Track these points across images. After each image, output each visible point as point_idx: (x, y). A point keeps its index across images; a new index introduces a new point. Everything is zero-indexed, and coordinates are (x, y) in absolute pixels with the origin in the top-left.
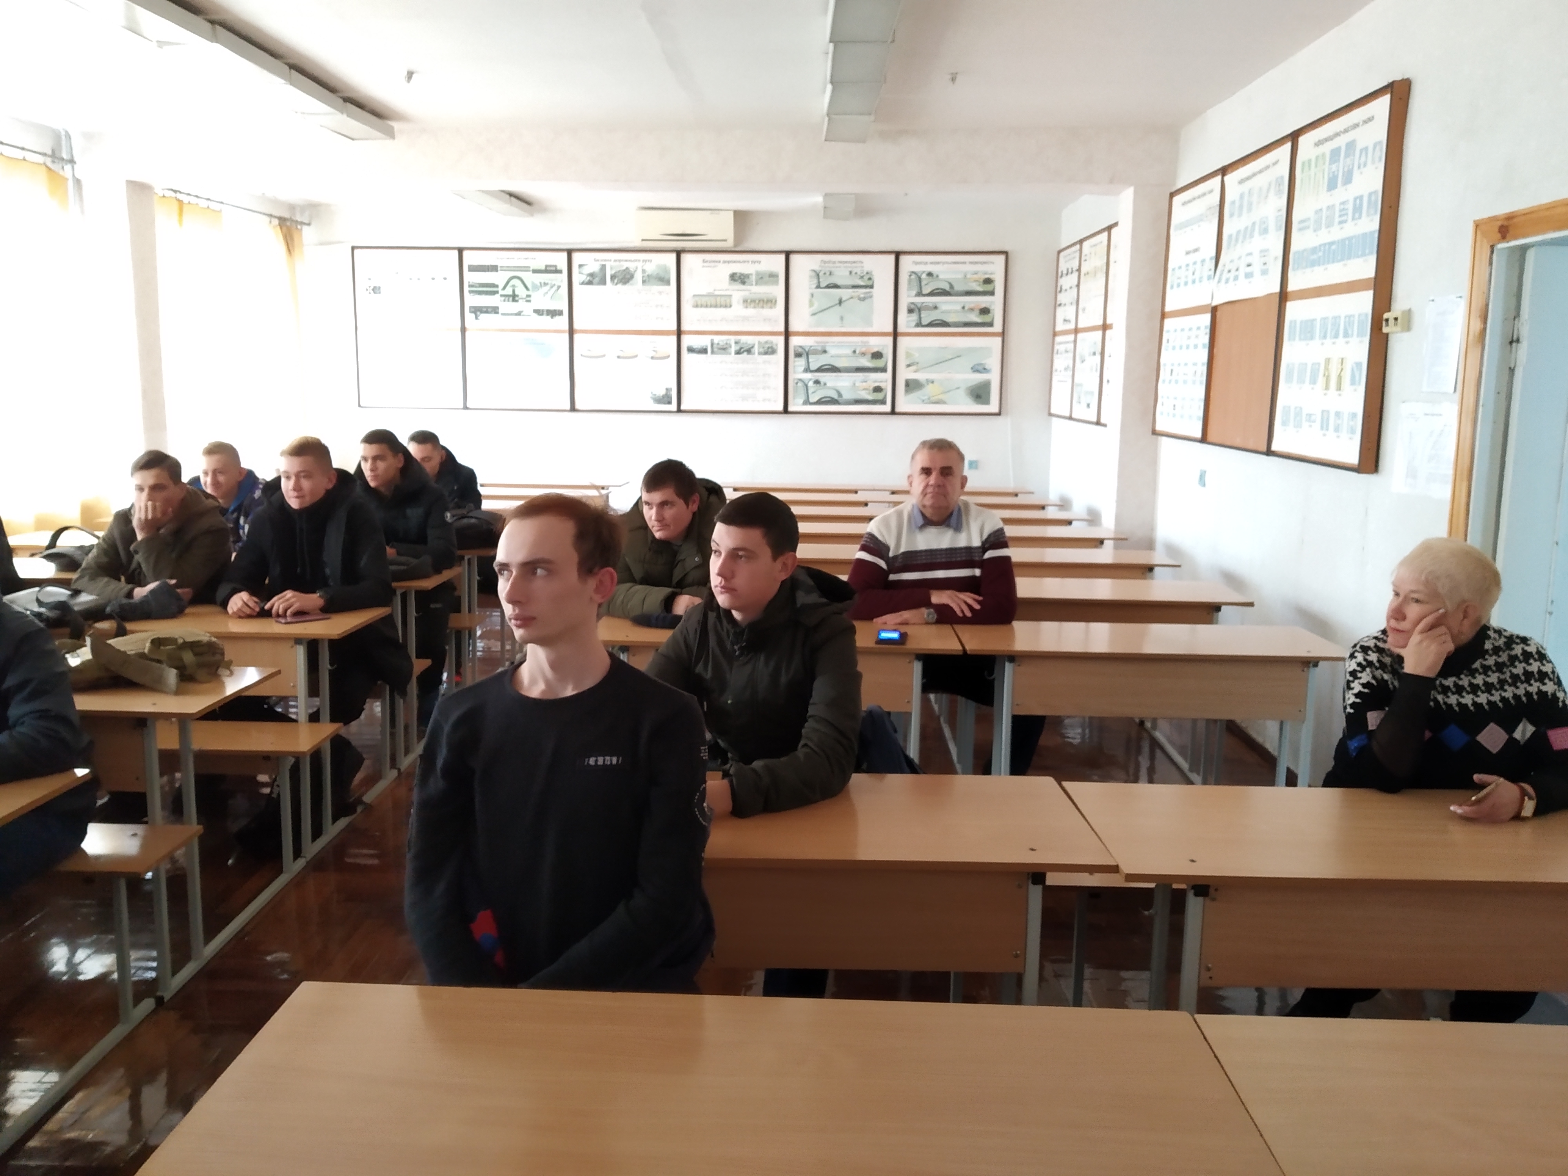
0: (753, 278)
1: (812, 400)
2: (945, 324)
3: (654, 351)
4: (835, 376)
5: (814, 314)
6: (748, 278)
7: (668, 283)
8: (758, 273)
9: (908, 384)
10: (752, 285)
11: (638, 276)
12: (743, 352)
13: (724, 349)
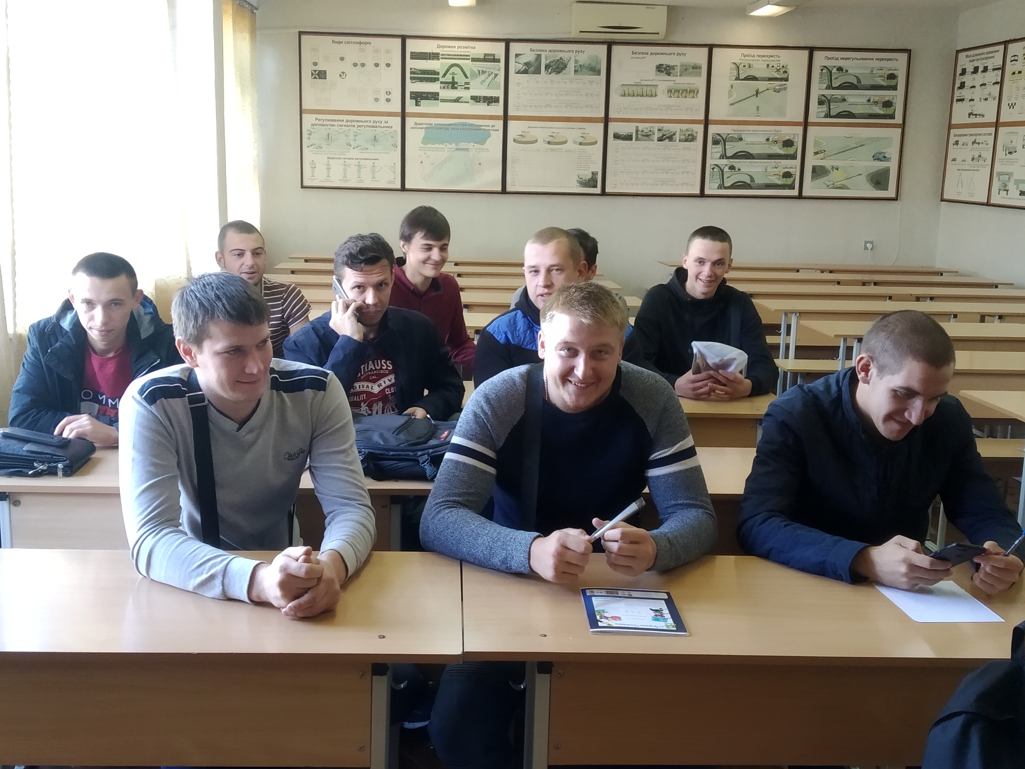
0: (678, 70)
1: (726, 185)
2: (851, 115)
3: (582, 137)
4: (749, 162)
5: (732, 104)
6: (674, 69)
7: (598, 73)
8: (682, 66)
9: (815, 170)
10: (677, 76)
11: (571, 66)
12: (665, 139)
13: (647, 136)
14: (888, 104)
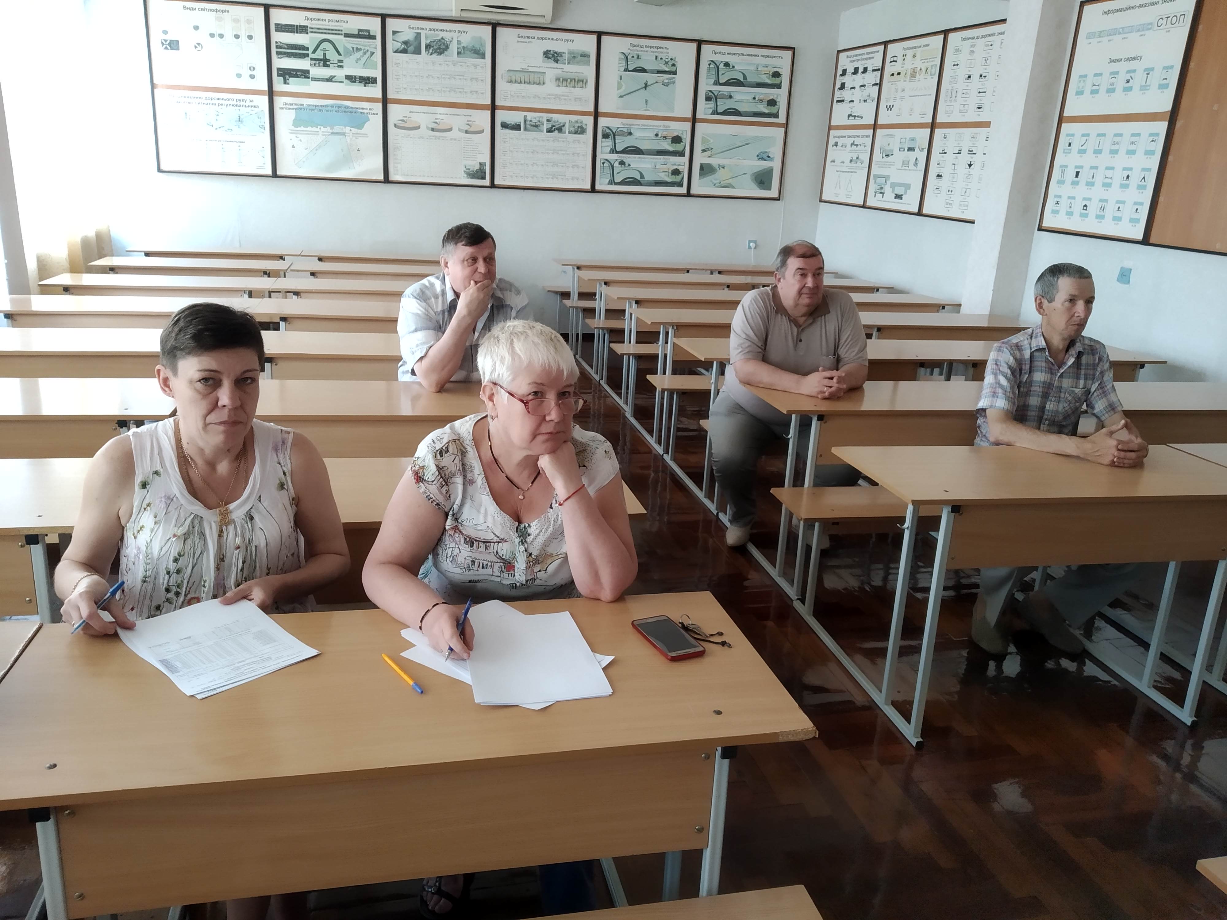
0: (566, 57)
1: (616, 180)
2: (737, 113)
3: (468, 124)
4: (639, 158)
5: (621, 97)
6: (562, 56)
7: (483, 56)
8: (570, 52)
9: (703, 168)
10: (565, 64)
11: (454, 48)
12: (554, 130)
13: (536, 126)
14: (772, 103)
